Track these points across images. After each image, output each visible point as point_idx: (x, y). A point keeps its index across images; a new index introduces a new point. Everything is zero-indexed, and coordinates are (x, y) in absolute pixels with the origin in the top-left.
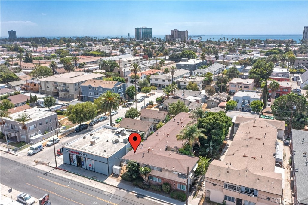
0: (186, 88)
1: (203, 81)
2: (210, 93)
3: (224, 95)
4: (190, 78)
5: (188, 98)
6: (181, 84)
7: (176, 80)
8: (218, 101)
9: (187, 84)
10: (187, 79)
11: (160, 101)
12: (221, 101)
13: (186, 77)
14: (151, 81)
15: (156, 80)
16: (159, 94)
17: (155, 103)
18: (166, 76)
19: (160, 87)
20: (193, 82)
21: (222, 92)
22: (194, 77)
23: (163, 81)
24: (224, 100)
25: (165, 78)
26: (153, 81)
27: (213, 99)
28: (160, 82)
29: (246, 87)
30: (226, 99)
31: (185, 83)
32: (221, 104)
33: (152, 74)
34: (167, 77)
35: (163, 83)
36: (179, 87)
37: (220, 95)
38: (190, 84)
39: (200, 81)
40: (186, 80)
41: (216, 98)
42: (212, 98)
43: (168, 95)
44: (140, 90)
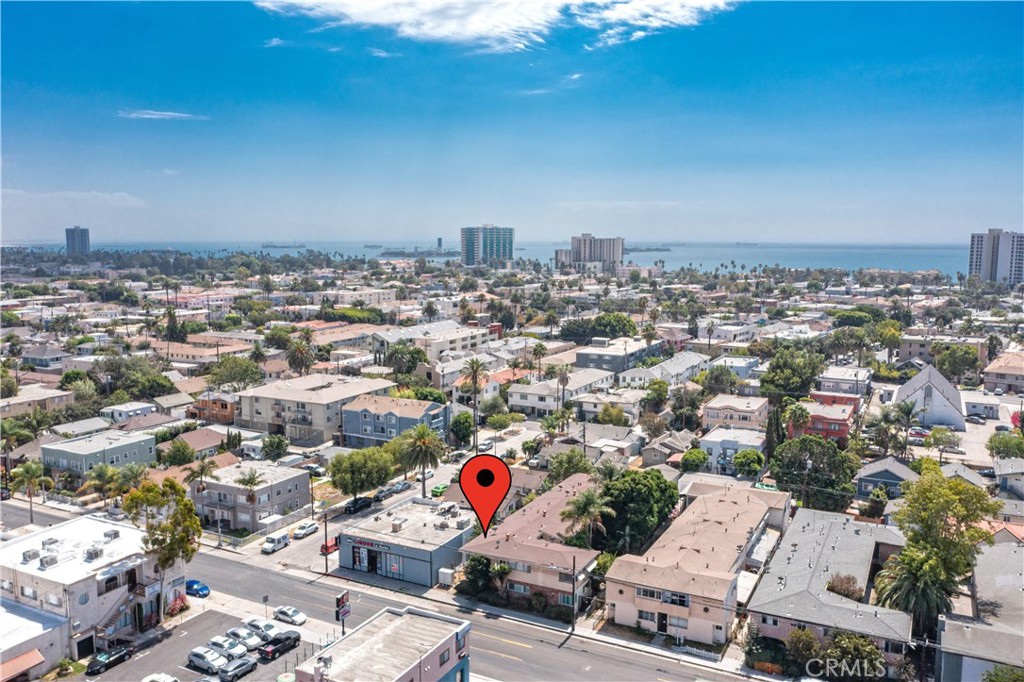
0: (596, 420)
1: (641, 401)
2: (655, 431)
3: (683, 439)
4: (611, 391)
5: (599, 443)
6: (586, 407)
7: (574, 398)
8: (667, 451)
9: (600, 409)
10: (602, 397)
11: (533, 449)
12: (674, 451)
13: (601, 390)
14: (510, 399)
15: (524, 397)
16: (531, 431)
17: (520, 454)
18: (548, 387)
19: (535, 414)
20: (613, 404)
21: (682, 430)
22: (620, 391)
23: (542, 399)
24: (681, 449)
25: (545, 393)
26: (515, 400)
27: (656, 446)
28: (532, 402)
29: (745, 418)
30: (687, 447)
31: (595, 406)
32: (673, 458)
33: (514, 382)
34: (551, 389)
35: (540, 405)
36: (582, 417)
37: (676, 438)
38: (606, 410)
39: (632, 401)
40: (597, 398)
41: (663, 445)
42: (656, 444)
43: (552, 436)
44: (483, 422)
